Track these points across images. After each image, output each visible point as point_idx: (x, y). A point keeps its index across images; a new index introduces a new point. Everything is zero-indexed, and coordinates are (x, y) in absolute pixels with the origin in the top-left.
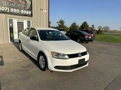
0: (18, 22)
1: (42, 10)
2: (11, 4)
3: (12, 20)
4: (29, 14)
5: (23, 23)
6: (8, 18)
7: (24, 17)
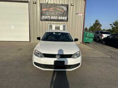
0: (56, 27)
1: (78, 14)
2: (52, 13)
3: (52, 25)
4: (65, 20)
5: (59, 27)
6: (49, 24)
7: (61, 22)
